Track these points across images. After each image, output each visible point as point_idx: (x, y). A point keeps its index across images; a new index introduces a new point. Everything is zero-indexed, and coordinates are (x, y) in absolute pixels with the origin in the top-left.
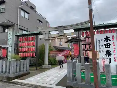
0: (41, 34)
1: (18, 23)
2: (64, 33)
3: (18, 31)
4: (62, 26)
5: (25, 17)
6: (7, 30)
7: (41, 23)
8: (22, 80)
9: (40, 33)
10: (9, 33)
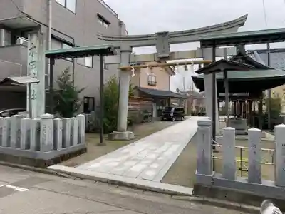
0: (112, 53)
1: (50, 22)
2: (171, 51)
3: (50, 43)
4: (166, 33)
5: (65, 7)
6: (21, 40)
7: (106, 26)
8: (69, 166)
9: (110, 48)
10: (29, 47)
